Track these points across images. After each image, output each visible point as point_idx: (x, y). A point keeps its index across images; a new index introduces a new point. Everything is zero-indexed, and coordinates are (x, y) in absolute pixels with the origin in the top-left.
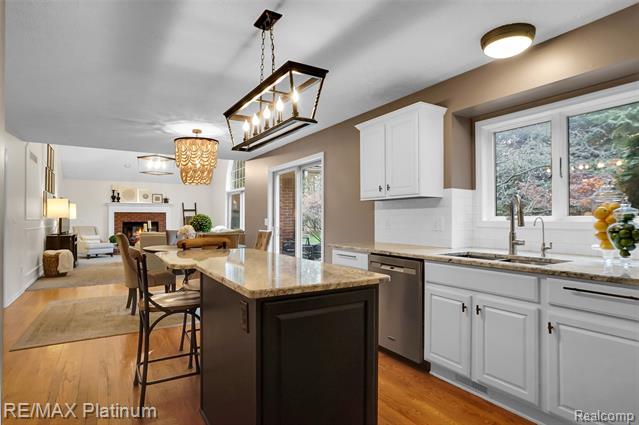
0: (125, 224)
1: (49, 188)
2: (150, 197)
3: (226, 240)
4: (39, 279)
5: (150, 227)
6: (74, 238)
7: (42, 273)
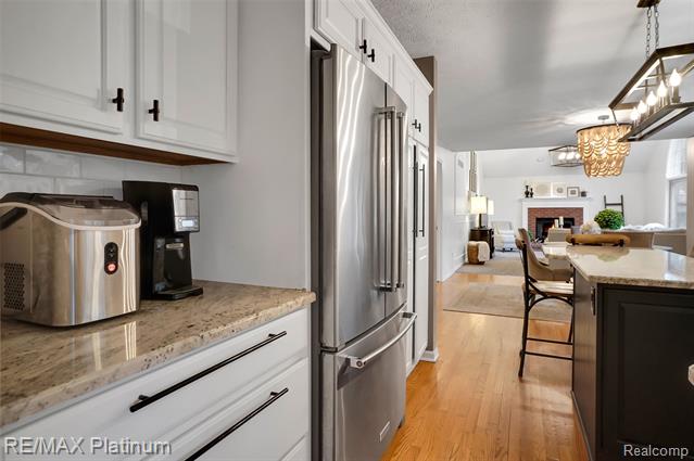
0: (538, 220)
1: (473, 188)
2: (565, 191)
3: (625, 238)
4: (465, 264)
5: (562, 223)
6: (491, 232)
7: (467, 260)
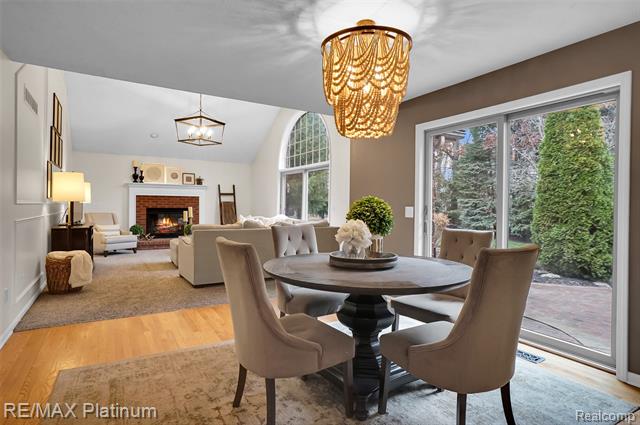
1: (55, 158)
2: (180, 177)
6: (90, 231)
